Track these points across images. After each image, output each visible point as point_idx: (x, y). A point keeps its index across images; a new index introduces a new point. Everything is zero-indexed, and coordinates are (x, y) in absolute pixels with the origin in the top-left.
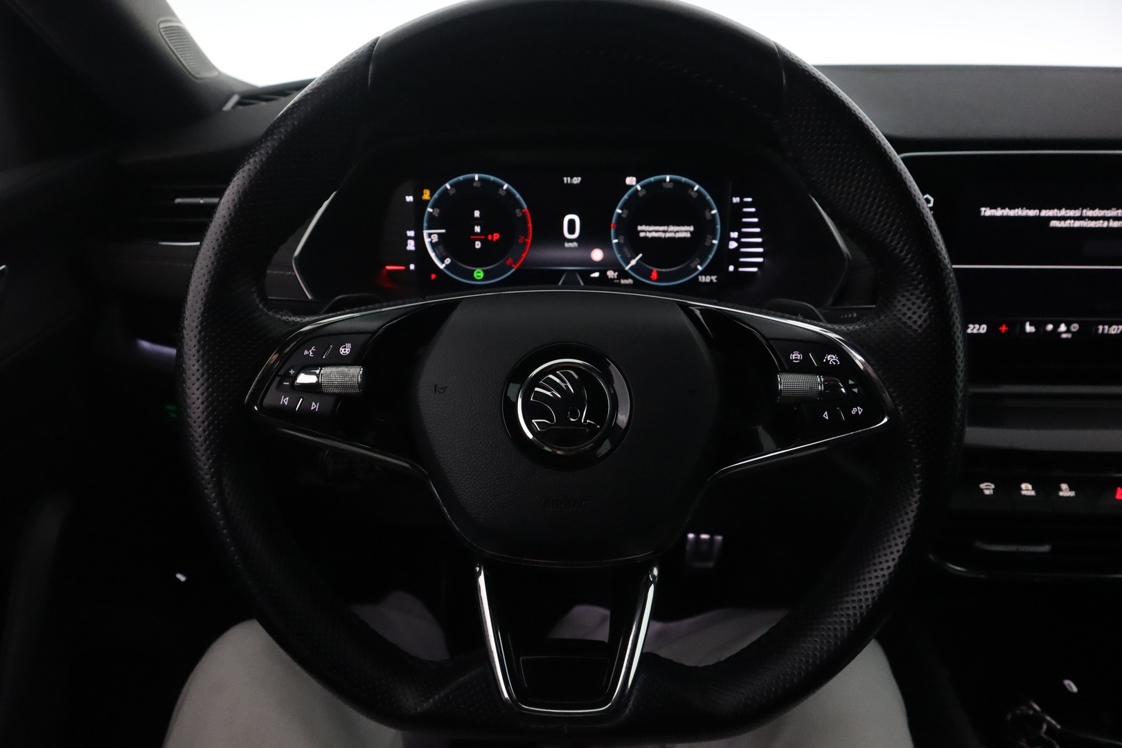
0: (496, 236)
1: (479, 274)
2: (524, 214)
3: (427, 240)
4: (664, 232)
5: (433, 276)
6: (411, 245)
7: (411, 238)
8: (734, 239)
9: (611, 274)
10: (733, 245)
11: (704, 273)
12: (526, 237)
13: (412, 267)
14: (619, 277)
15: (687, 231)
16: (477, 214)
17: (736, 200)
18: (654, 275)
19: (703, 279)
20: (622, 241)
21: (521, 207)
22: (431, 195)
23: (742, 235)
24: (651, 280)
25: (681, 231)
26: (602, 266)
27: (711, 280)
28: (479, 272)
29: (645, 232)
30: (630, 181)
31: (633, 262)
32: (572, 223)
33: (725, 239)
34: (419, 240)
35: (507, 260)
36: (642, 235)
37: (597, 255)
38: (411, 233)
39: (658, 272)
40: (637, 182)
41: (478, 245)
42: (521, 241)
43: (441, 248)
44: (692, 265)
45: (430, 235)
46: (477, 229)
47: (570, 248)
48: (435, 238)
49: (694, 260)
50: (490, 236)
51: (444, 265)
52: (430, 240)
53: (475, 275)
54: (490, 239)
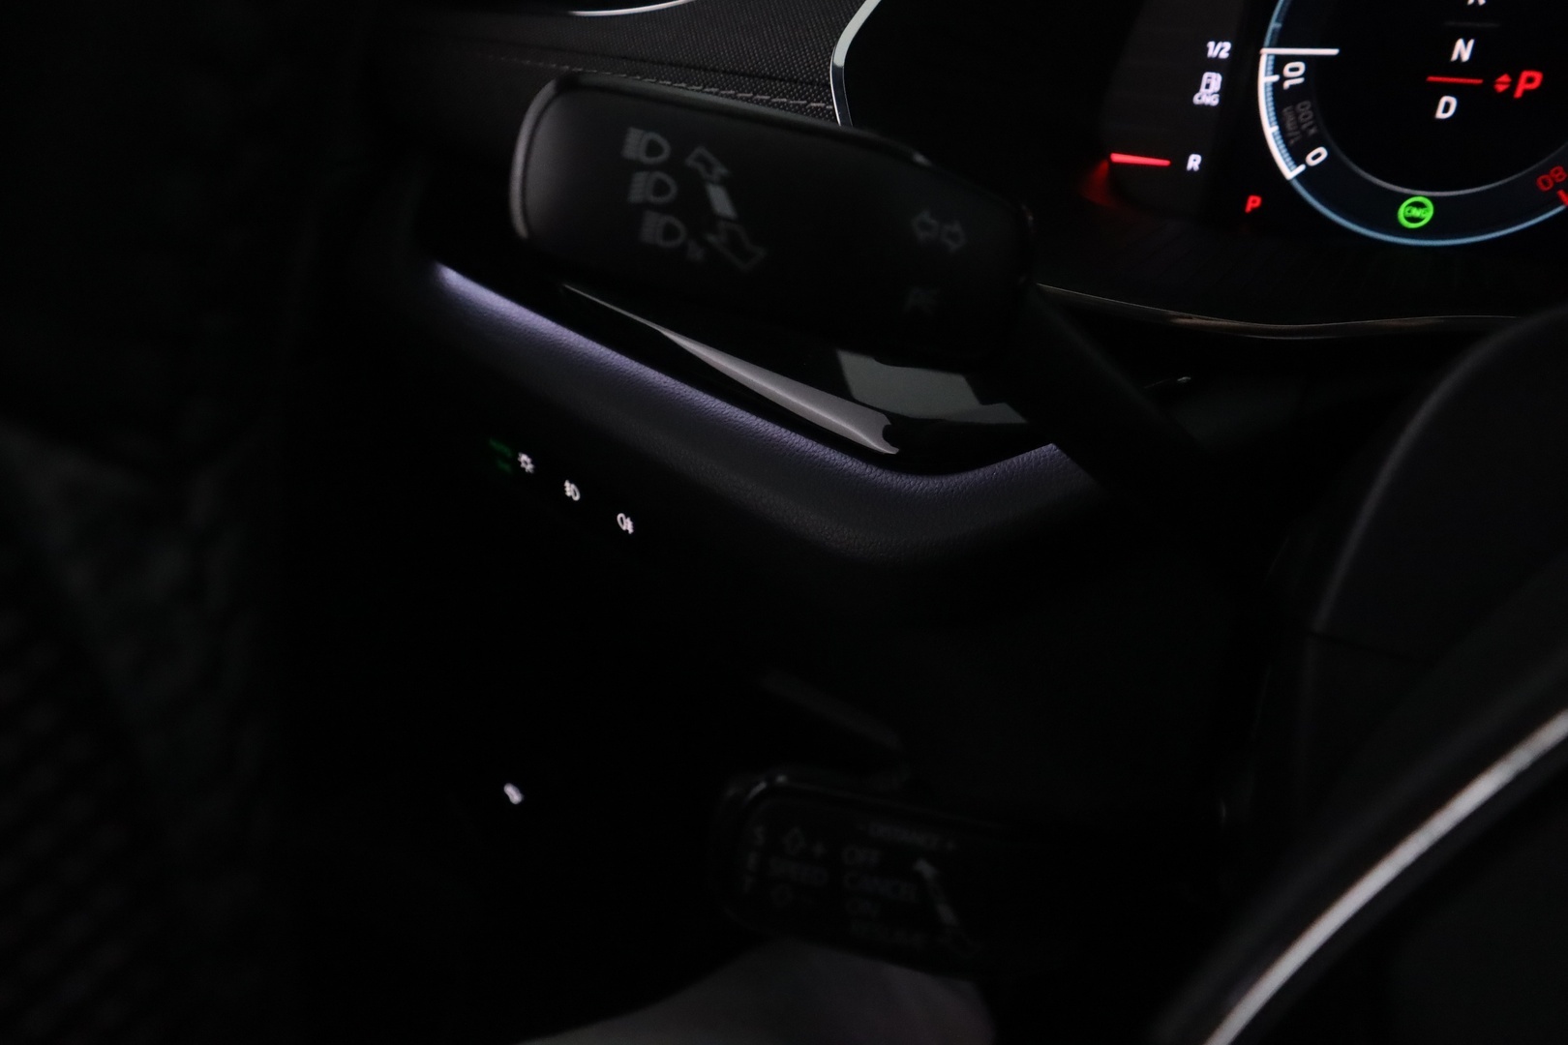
0: (1530, 80)
1: (1416, 212)
3: (1265, 79)
5: (1254, 202)
6: (1209, 91)
7: (1215, 65)
13: (1194, 162)
28: (1419, 204)
34: (1240, 74)
35: (1545, 169)
38: (1219, 50)
41: (1446, 107)
43: (1305, 108)
45: (1279, 63)
46: (1463, 50)
48: (1295, 75)
50: (1505, 78)
51: (1302, 168)
52: (1276, 78)
53: (1403, 212)
54: (1501, 88)
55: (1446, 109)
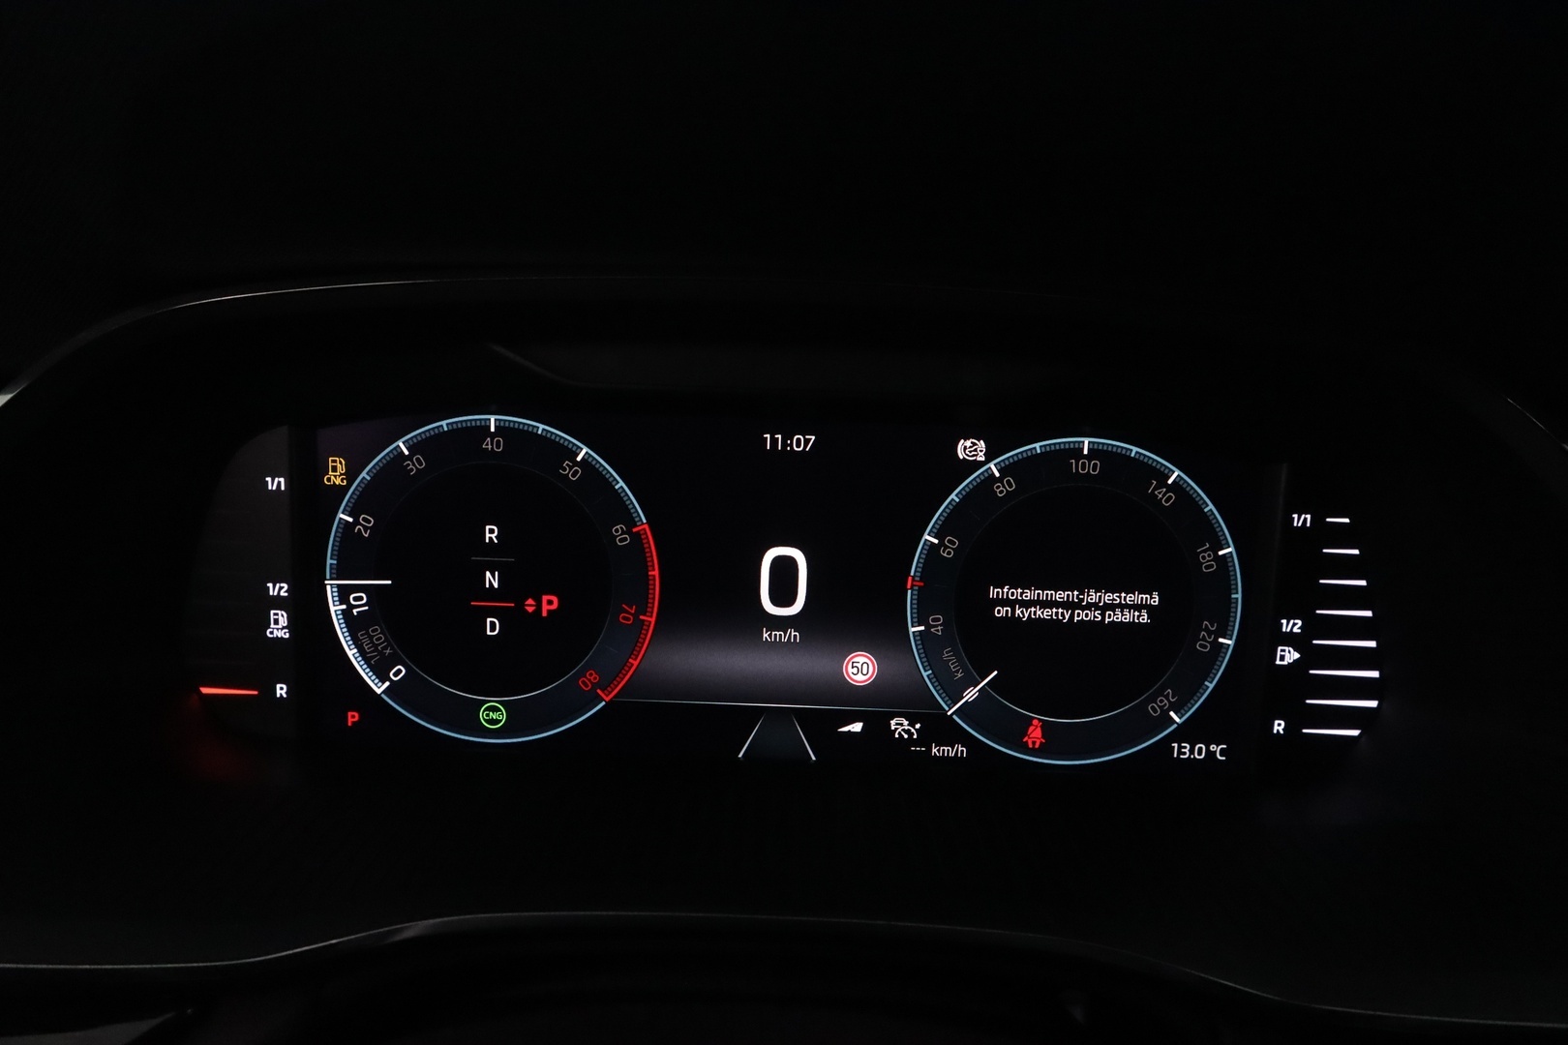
0: (550, 603)
1: (493, 716)
2: (637, 538)
3: (335, 608)
4: (1067, 605)
5: (353, 717)
6: (279, 625)
7: (278, 603)
8: (1290, 640)
9: (899, 726)
10: (1290, 655)
11: (1183, 734)
12: (644, 609)
13: (281, 690)
14: (925, 738)
15: (1138, 607)
16: (491, 534)
17: (1301, 520)
18: (1035, 735)
19: (1184, 751)
20: (938, 630)
21: (630, 521)
22: (351, 475)
23: (1318, 627)
24: (1025, 749)
25: (1122, 607)
26: (874, 703)
27: (1210, 754)
28: (495, 709)
29: (1012, 604)
30: (970, 449)
31: (971, 694)
32: (784, 570)
33: (1261, 637)
34: (308, 610)
35: (582, 673)
36: (1001, 612)
37: (860, 669)
38: (279, 589)
39: (1045, 725)
40: (989, 457)
41: (492, 626)
42: (626, 618)
43: (377, 633)
44: (1153, 709)
45: (344, 594)
46: (492, 580)
47: (775, 645)
48: (360, 603)
49: (1160, 692)
50: (530, 601)
51: (387, 684)
52: (344, 607)
53: (482, 715)
54: (530, 609)
55: (493, 628)
